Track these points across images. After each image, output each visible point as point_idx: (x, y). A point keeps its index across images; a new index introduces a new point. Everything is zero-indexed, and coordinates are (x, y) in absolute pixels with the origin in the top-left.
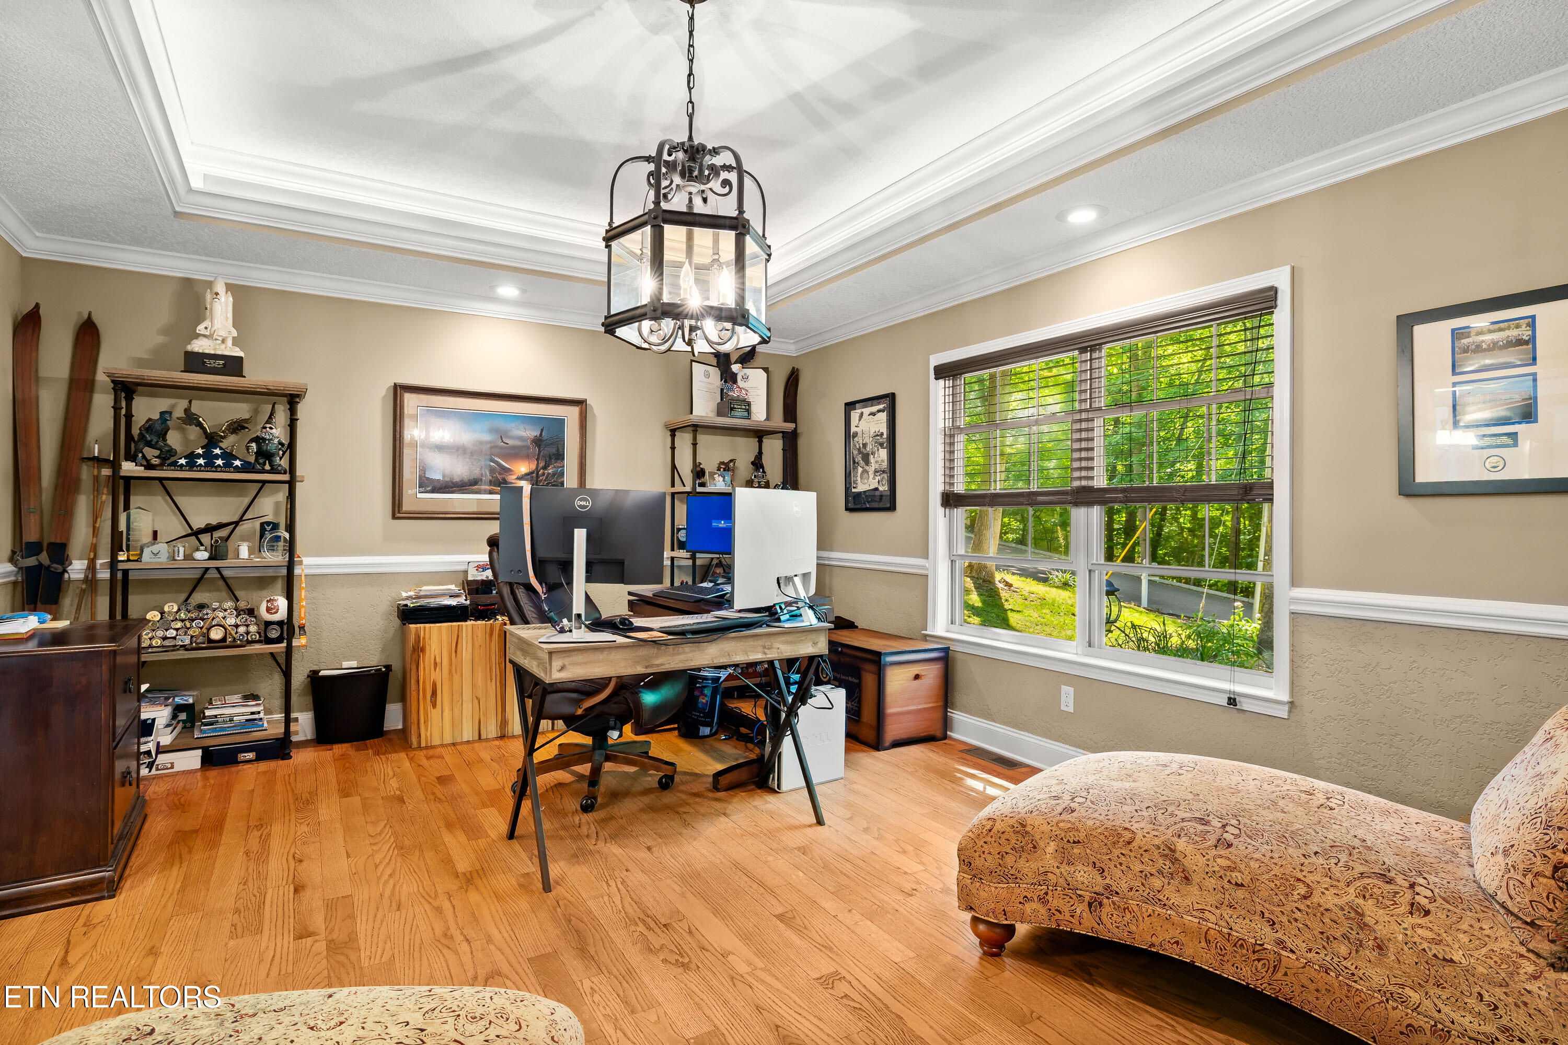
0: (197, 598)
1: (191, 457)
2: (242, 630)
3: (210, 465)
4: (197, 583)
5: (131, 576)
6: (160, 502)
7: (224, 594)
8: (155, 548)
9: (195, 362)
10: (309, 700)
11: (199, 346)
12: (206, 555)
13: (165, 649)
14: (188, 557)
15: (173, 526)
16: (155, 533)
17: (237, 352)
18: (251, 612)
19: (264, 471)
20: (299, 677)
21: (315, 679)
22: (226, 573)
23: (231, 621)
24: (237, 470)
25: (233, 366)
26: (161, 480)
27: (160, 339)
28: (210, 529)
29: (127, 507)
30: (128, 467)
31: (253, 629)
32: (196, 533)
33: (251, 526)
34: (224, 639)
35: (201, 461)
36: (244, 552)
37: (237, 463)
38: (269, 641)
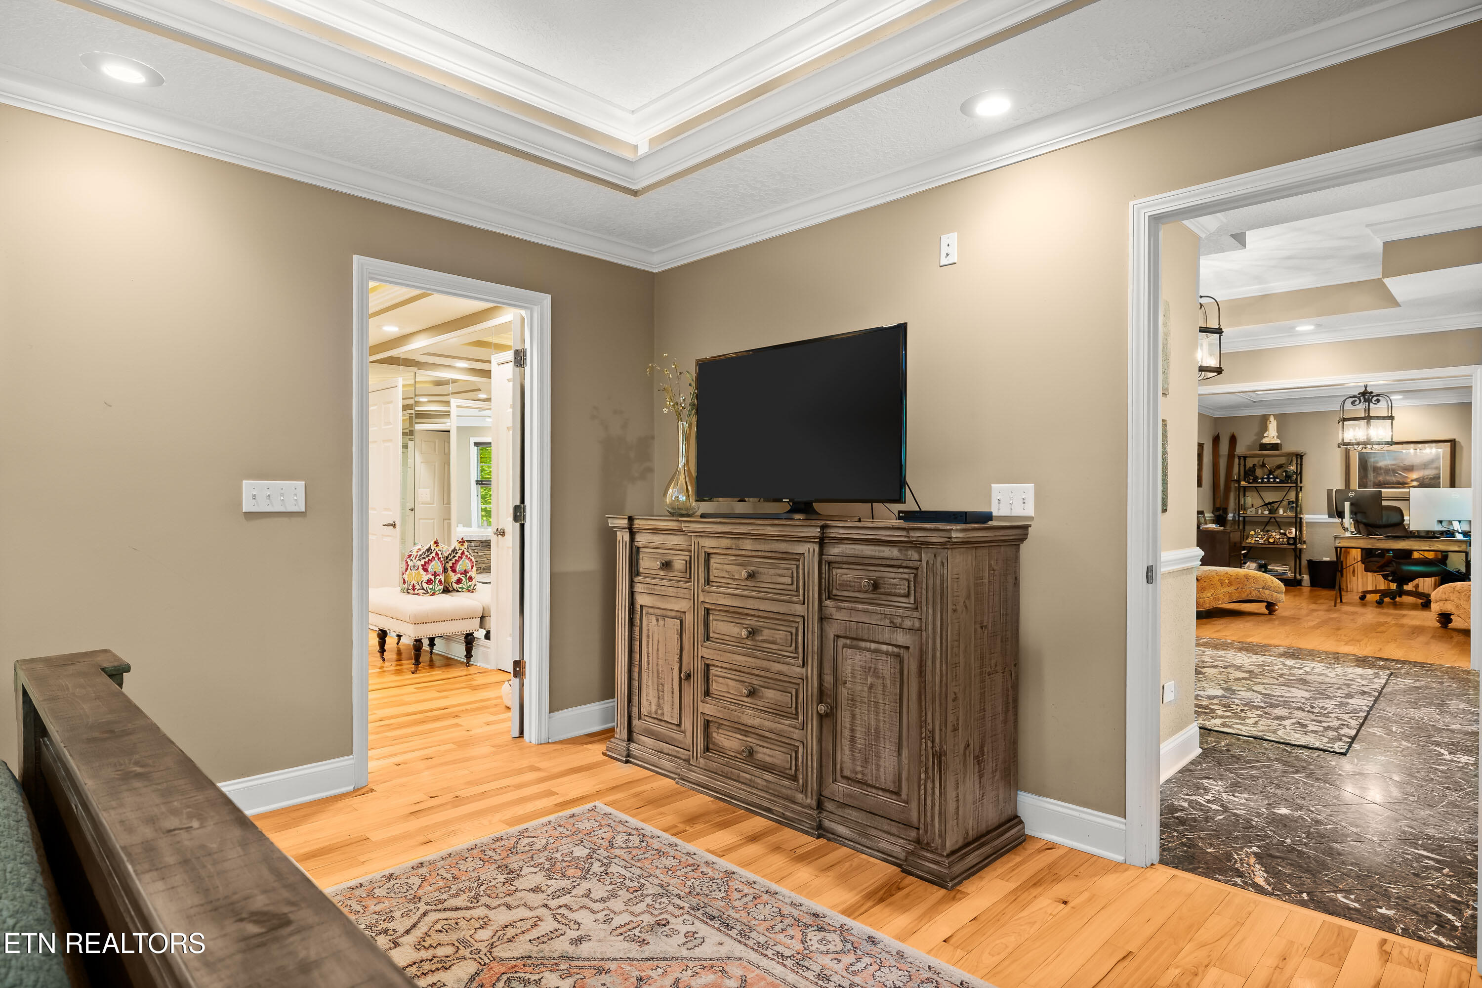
0: (1267, 528)
1: (1263, 479)
2: (1281, 540)
3: (1268, 482)
4: (1267, 523)
5: (1247, 519)
6: (1255, 494)
7: (1277, 527)
8: (1251, 509)
9: (1264, 447)
10: (1307, 570)
11: (1265, 441)
12: (1267, 512)
13: (1254, 544)
14: (1262, 513)
15: (1258, 502)
16: (1253, 505)
17: (1279, 441)
18: (1285, 534)
19: (1288, 483)
20: (1304, 563)
21: (1311, 563)
22: (1278, 520)
23: (1278, 536)
24: (1278, 483)
25: (1275, 447)
26: (1255, 487)
27: (1255, 438)
28: (1270, 503)
29: (1244, 496)
30: (1243, 483)
31: (1285, 540)
32: (1266, 505)
33: (1285, 503)
34: (1274, 542)
35: (1266, 480)
36: (1281, 511)
37: (1278, 480)
38: (1289, 544)
